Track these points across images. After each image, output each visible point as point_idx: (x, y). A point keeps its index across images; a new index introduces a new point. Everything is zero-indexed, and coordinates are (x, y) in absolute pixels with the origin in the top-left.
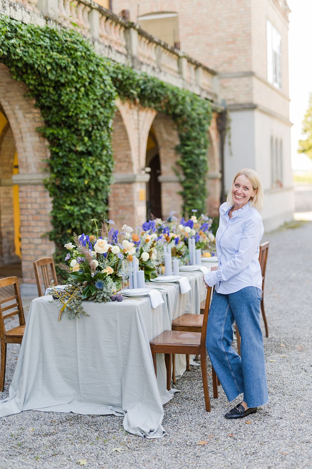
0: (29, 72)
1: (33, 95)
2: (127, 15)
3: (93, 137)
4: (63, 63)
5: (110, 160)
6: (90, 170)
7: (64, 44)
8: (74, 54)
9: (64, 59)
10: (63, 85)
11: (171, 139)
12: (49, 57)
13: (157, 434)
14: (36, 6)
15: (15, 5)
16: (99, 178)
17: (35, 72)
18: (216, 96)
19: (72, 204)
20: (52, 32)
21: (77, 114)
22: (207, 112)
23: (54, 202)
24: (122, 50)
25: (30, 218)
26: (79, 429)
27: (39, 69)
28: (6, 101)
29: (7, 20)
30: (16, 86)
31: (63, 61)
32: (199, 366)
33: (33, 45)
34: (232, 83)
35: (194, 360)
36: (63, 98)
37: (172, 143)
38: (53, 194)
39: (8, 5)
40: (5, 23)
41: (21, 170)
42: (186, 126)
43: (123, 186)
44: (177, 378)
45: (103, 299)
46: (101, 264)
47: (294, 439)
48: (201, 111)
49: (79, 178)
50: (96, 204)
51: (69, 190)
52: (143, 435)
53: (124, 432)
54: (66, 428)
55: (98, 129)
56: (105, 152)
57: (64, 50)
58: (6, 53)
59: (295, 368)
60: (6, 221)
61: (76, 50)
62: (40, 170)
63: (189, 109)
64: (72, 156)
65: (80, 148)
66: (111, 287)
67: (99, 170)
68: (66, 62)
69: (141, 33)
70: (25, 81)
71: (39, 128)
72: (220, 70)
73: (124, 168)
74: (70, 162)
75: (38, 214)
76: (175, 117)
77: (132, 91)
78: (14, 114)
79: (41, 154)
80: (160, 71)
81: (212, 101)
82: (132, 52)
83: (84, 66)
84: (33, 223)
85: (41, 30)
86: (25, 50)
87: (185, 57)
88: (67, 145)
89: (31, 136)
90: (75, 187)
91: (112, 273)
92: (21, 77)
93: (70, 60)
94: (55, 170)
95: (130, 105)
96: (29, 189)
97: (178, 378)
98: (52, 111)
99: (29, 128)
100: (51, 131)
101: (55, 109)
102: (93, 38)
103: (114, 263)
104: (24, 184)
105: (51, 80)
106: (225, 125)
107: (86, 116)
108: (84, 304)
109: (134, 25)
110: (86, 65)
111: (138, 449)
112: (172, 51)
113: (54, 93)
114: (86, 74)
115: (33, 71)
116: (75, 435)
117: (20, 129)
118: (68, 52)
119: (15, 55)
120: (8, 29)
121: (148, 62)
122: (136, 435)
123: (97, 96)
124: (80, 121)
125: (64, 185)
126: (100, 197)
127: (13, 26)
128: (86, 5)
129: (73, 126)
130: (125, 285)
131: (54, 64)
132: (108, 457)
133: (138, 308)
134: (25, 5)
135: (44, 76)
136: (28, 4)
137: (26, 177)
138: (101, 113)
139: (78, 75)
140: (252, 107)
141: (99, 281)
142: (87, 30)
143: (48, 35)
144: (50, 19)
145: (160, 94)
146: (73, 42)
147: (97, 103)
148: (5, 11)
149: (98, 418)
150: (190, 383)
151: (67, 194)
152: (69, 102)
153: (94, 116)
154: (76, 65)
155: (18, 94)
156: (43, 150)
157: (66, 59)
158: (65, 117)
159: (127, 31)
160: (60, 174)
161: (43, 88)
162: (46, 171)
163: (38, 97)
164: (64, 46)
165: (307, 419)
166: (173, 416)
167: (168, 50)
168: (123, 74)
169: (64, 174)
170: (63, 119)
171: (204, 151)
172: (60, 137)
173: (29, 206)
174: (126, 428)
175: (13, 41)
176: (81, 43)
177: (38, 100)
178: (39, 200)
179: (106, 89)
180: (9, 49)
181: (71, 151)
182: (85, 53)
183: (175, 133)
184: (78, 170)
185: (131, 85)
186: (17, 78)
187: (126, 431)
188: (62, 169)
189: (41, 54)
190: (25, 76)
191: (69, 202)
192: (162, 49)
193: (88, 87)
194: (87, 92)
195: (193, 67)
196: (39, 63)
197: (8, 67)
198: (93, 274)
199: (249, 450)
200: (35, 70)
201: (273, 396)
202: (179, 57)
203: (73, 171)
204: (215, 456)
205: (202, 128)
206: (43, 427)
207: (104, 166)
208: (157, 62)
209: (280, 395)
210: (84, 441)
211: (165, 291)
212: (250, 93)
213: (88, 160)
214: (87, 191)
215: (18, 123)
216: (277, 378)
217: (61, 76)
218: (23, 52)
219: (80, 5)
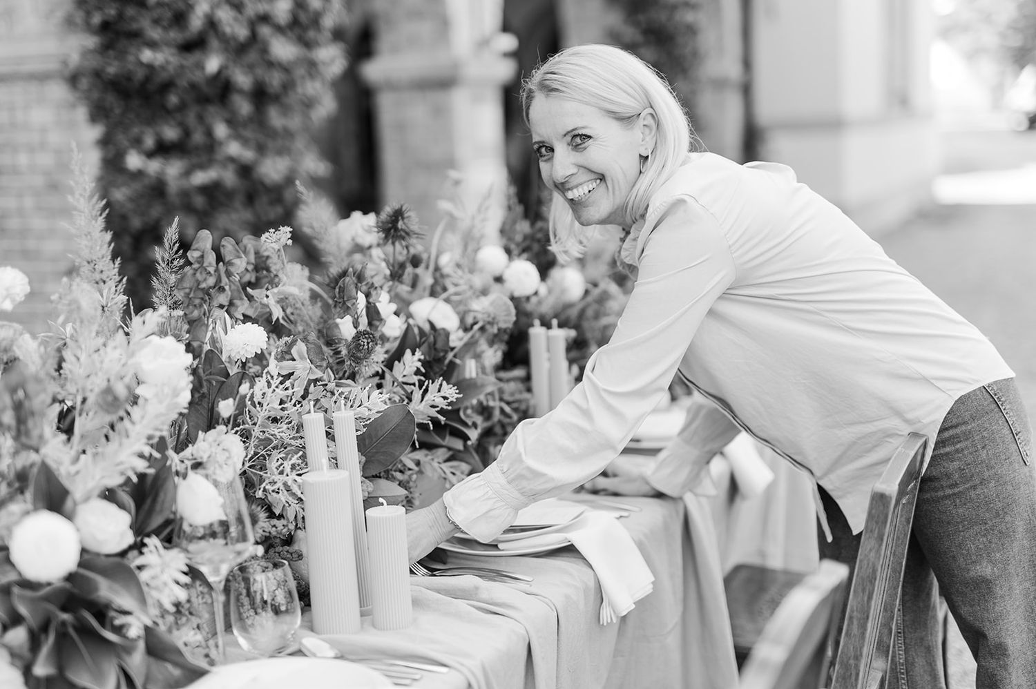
6: (224, 15)
16: (265, 50)
19: (163, 149)
23: (104, 143)
25: (29, 202)
38: (98, 113)
49: (184, 48)
50: (259, 148)
67: (265, 18)
84: (38, 223)
90: (167, 86)
94: (97, 19)
126: (277, 123)
151: (145, 111)
162: (70, 23)
173: (23, 159)
178: (55, 138)
184: (176, 17)
188: (120, 16)
191: (149, 142)
203: (155, 21)
214: (221, 100)
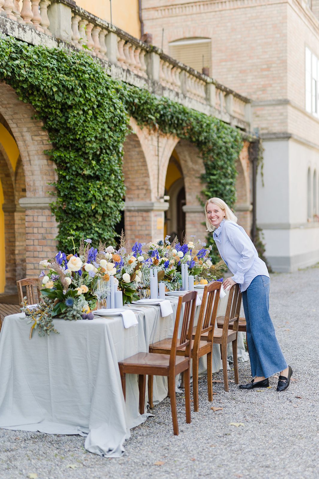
0: (35, 93)
1: (40, 118)
2: (149, 39)
3: (102, 161)
4: (69, 85)
5: (119, 186)
6: (97, 194)
7: (71, 66)
8: (82, 76)
9: (71, 81)
10: (70, 107)
11: (196, 167)
12: (56, 79)
13: (116, 454)
14: (48, 28)
15: (25, 27)
16: (106, 203)
17: (41, 94)
18: (249, 125)
19: (78, 229)
20: (61, 54)
21: (84, 137)
22: (236, 140)
23: (60, 227)
24: (143, 74)
25: (36, 242)
26: (41, 446)
27: (45, 90)
28: (14, 123)
29: (12, 41)
30: (23, 107)
31: (70, 83)
32: (182, 393)
33: (40, 67)
34: (265, 111)
35: (179, 388)
36: (69, 120)
37: (197, 171)
38: (59, 219)
39: (17, 27)
40: (10, 44)
41: (28, 194)
42: (212, 154)
43: (140, 214)
44: (154, 404)
45: (74, 317)
46: (75, 282)
47: (254, 463)
48: (229, 139)
49: (86, 202)
50: (103, 230)
51: (75, 215)
52: (102, 454)
53: (84, 451)
54: (28, 445)
55: (106, 153)
56: (113, 177)
57: (72, 72)
58: (10, 74)
59: (280, 398)
60: (20, 248)
61: (84, 72)
62: (48, 194)
63: (215, 137)
64: (79, 180)
65: (87, 172)
66: (83, 305)
67: (107, 195)
68: (73, 84)
69: (163, 57)
70: (31, 103)
71: (47, 150)
72: (254, 97)
73: (142, 196)
74: (76, 186)
75: (45, 238)
76: (200, 144)
77: (150, 116)
78: (23, 136)
79: (49, 178)
80: (185, 97)
81: (242, 130)
82: (152, 77)
83: (92, 89)
84: (39, 248)
85: (48, 52)
86: (31, 71)
87: (213, 83)
88: (74, 169)
89: (39, 159)
90: (81, 212)
91: (86, 292)
92: (28, 99)
93: (77, 82)
94: (62, 194)
95: (150, 131)
96: (35, 213)
97: (156, 404)
98: (59, 134)
99: (37, 151)
100: (58, 154)
101: (62, 132)
102: (109, 62)
103: (89, 281)
104: (31, 208)
105: (58, 102)
106: (258, 155)
107: (93, 139)
108: (55, 322)
109: (156, 49)
110: (95, 87)
111: (93, 466)
112: (199, 77)
113: (61, 115)
114: (94, 97)
115: (39, 93)
116: (34, 451)
117: (28, 152)
118: (76, 74)
119: (19, 76)
120: (13, 50)
121: (172, 88)
122: (95, 454)
123: (106, 119)
124: (87, 144)
125: (70, 209)
126: (108, 223)
127: (18, 47)
128: (103, 28)
129: (80, 149)
130: (101, 304)
131: (60, 86)
132: (60, 472)
133: (107, 326)
134: (36, 27)
135: (50, 98)
136: (40, 26)
137: (32, 201)
138: (110, 136)
139: (86, 97)
140: (287, 137)
141: (69, 298)
142: (103, 54)
143: (56, 57)
144: (62, 42)
145: (182, 120)
146: (81, 64)
147: (106, 126)
148: (14, 33)
149: (63, 438)
150: (168, 408)
151: (73, 218)
152: (76, 124)
153: (102, 140)
154: (84, 88)
155: (26, 116)
156: (51, 174)
157: (73, 81)
158: (72, 140)
159: (148, 55)
160: (67, 198)
161: (50, 110)
162: (53, 194)
163: (45, 119)
164: (72, 68)
165: (275, 446)
166: (139, 438)
167: (194, 75)
168: (140, 98)
169: (71, 198)
170: (71, 142)
171: (231, 180)
172: (67, 160)
173: (35, 230)
174: (87, 447)
175: (17, 62)
176: (89, 65)
177: (46, 123)
178: (45, 225)
179: (116, 113)
180: (13, 69)
181: (78, 174)
182: (94, 75)
183: (201, 161)
184: (85, 194)
185: (149, 110)
186: (23, 99)
187: (86, 450)
188: (69, 193)
189: (47, 76)
190: (31, 98)
191: (75, 227)
192: (187, 74)
193: (97, 110)
194: (96, 115)
195: (222, 94)
196: (45, 85)
197: (14, 88)
198: (65, 292)
199: (204, 471)
200: (41, 92)
201: (248, 424)
202: (207, 83)
203: (79, 195)
204: (167, 475)
205: (229, 157)
206: (6, 443)
207: (112, 191)
208: (182, 87)
209: (256, 422)
210: (41, 458)
211: (142, 312)
212: (284, 122)
213: (95, 184)
214: (94, 216)
215: (26, 146)
216: (258, 407)
217: (68, 98)
218: (28, 73)
219: (97, 28)
